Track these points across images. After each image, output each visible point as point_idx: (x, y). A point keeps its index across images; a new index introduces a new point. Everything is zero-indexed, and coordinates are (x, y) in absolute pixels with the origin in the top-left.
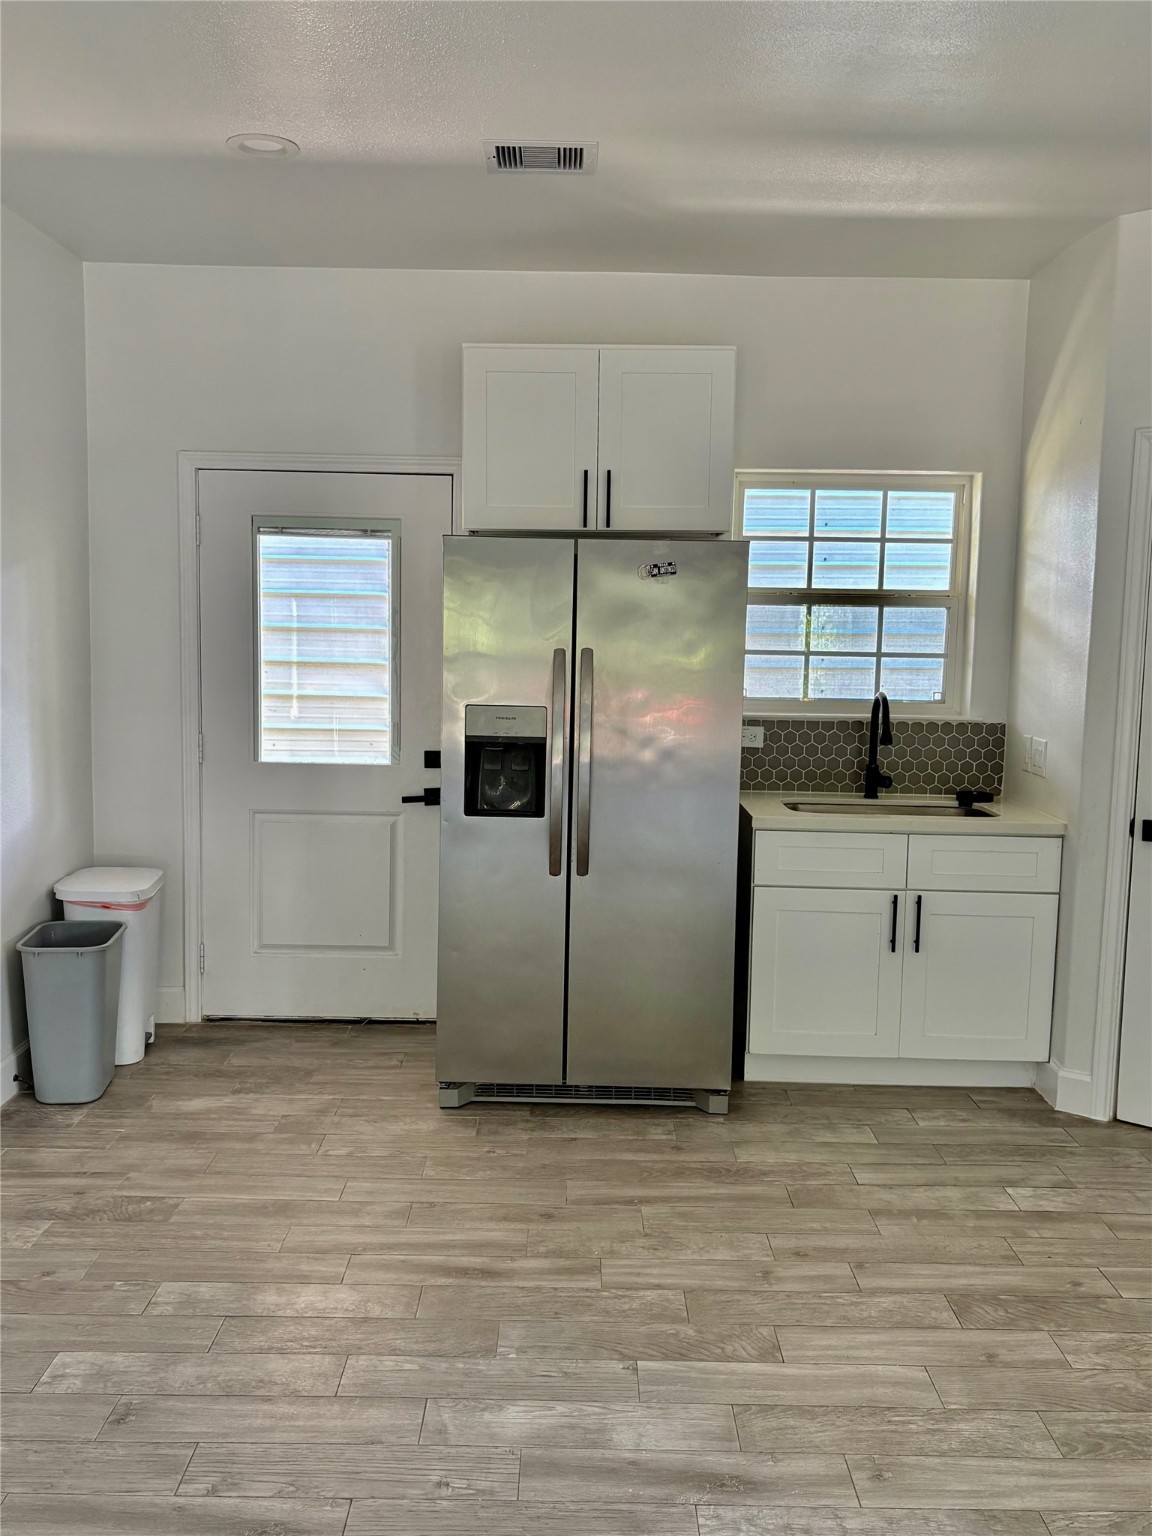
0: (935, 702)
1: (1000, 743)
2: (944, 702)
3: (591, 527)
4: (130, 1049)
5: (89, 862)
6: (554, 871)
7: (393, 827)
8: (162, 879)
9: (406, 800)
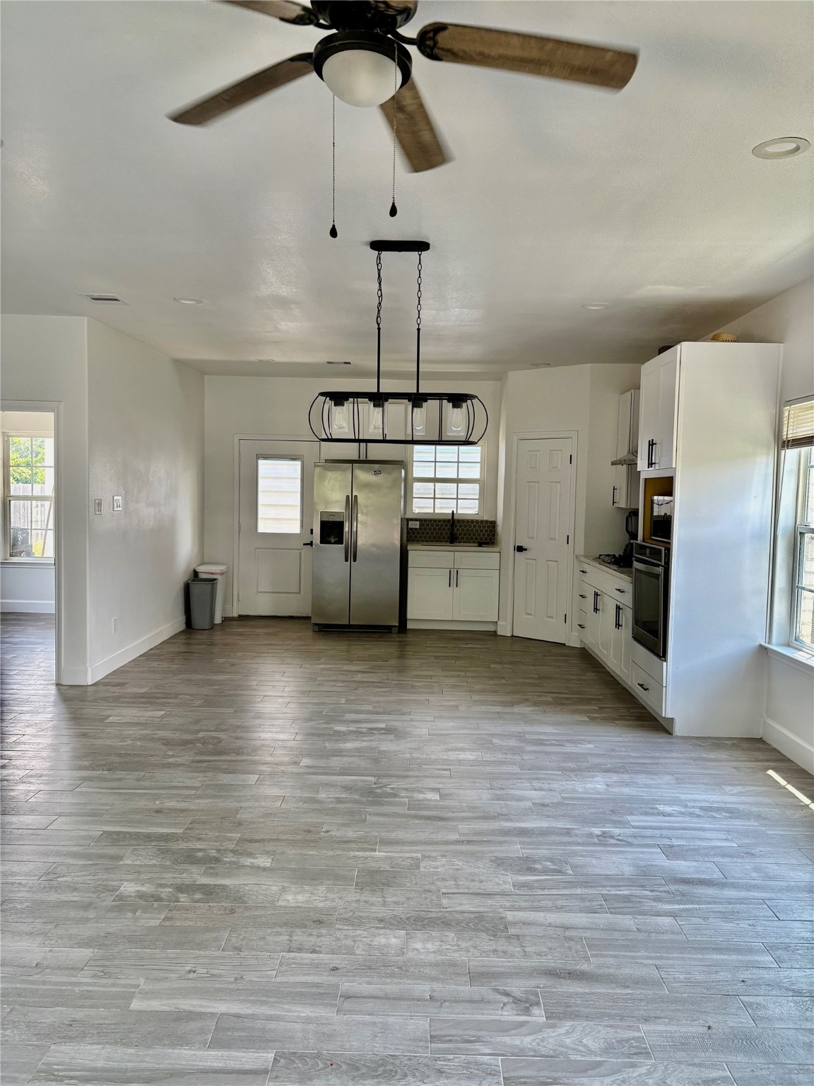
1: (494, 527)
2: (478, 514)
3: (361, 459)
4: (218, 620)
5: (203, 564)
6: (346, 560)
7: (300, 553)
8: (227, 568)
9: (304, 544)
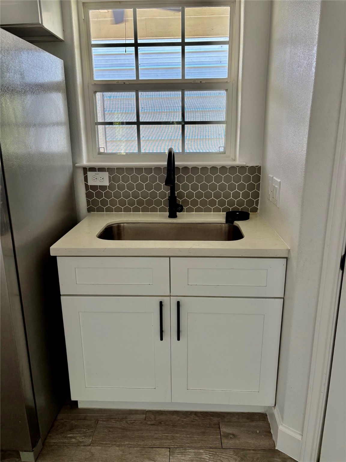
0: (220, 153)
1: (258, 179)
2: (225, 153)
